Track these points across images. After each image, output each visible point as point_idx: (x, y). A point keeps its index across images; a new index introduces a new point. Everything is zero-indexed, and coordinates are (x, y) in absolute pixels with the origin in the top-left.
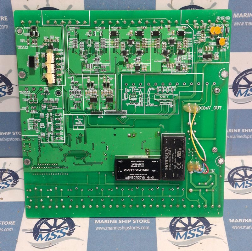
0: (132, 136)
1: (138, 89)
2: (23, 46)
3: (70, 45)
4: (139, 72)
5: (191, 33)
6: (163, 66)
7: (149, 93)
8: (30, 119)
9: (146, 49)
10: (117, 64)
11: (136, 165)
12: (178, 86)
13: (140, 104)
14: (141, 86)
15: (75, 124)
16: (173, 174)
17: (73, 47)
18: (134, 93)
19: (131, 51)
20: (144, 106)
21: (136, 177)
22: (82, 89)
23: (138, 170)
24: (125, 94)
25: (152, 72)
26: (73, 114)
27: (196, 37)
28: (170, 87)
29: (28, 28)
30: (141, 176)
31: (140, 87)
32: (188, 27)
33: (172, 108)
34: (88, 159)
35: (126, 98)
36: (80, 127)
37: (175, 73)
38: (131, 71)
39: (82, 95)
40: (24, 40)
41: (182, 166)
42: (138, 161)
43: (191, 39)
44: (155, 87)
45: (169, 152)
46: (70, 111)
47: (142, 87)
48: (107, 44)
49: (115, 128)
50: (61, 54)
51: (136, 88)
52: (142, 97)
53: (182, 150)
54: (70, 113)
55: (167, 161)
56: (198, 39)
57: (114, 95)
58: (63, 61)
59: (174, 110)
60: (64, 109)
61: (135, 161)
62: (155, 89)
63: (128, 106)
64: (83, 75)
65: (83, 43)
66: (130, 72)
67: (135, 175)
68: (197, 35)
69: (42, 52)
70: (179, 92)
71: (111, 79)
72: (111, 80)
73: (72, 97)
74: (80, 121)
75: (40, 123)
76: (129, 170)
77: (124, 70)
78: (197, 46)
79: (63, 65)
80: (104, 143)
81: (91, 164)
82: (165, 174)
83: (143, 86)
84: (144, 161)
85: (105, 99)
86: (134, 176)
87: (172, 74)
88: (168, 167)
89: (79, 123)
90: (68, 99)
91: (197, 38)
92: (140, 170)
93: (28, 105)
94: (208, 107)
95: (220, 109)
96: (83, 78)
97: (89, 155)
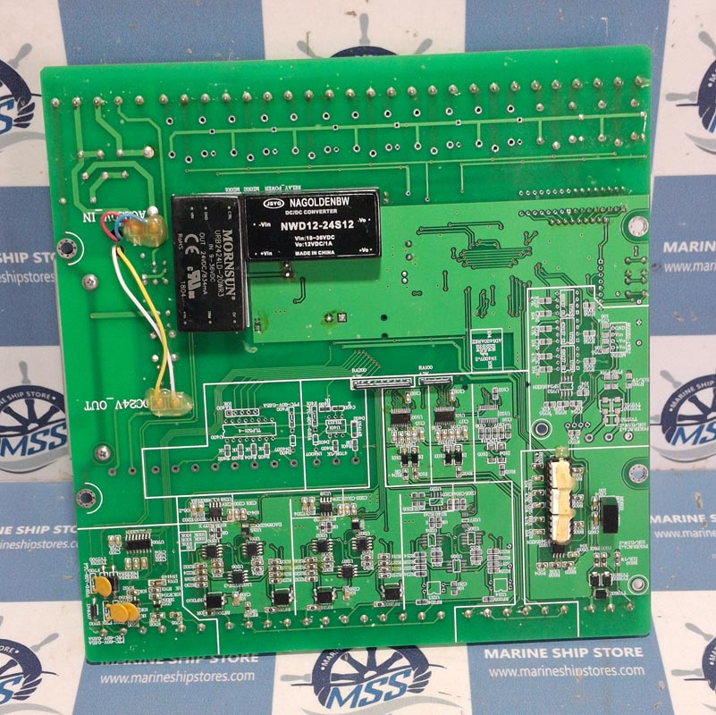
0: (335, 315)
1: (323, 449)
2: (631, 547)
3: (508, 555)
4: (321, 494)
5: (188, 601)
6: (258, 512)
7: (293, 441)
8: (623, 354)
9: (305, 556)
10: (382, 513)
11: (319, 241)
12: (214, 462)
13: (314, 409)
14: (314, 457)
15: (498, 345)
16: (206, 218)
17: (499, 552)
18: (333, 438)
19: (346, 547)
20: (305, 403)
21: (318, 203)
22: (478, 442)
23: (312, 226)
24: (359, 434)
25: (286, 496)
26: (503, 372)
27: (174, 591)
28: (234, 458)
29: (617, 593)
30: (303, 209)
31: (316, 453)
32: (199, 613)
33: (224, 400)
34: (461, 241)
35: (354, 424)
36: (484, 336)
37: (223, 496)
38: (344, 498)
39: (477, 426)
40: (628, 563)
41: (184, 243)
42: (314, 253)
43: (187, 585)
44: (275, 456)
45: (225, 286)
46: (510, 381)
47: (311, 454)
48: (409, 562)
49: (385, 336)
50: (531, 533)
51: (329, 451)
52: (311, 427)
53: (188, 291)
54: (513, 376)
55: (229, 256)
56: (169, 585)
57: (389, 429)
58: (528, 515)
59: (218, 395)
60: (527, 385)
61: (324, 253)
62: (276, 450)
63: (349, 403)
64: (473, 480)
65: (473, 562)
66: (347, 493)
67: (320, 211)
68: (171, 595)
69: (582, 535)
70: (207, 446)
71: (398, 473)
72: (397, 471)
73: (504, 420)
74: (483, 354)
75: (596, 344)
76: (338, 225)
77: (361, 498)
78: (169, 567)
79: (528, 503)
80: (414, 293)
81: (453, 228)
82: (230, 217)
83: (309, 459)
84: (297, 254)
85: (413, 417)
86: (324, 207)
87: (232, 494)
88: (224, 239)
89: (485, 348)
90: (515, 414)
91: (170, 589)
92: (307, 227)
93: (626, 394)
94: (123, 406)
95: (87, 402)
96: (473, 472)
97: (458, 256)
